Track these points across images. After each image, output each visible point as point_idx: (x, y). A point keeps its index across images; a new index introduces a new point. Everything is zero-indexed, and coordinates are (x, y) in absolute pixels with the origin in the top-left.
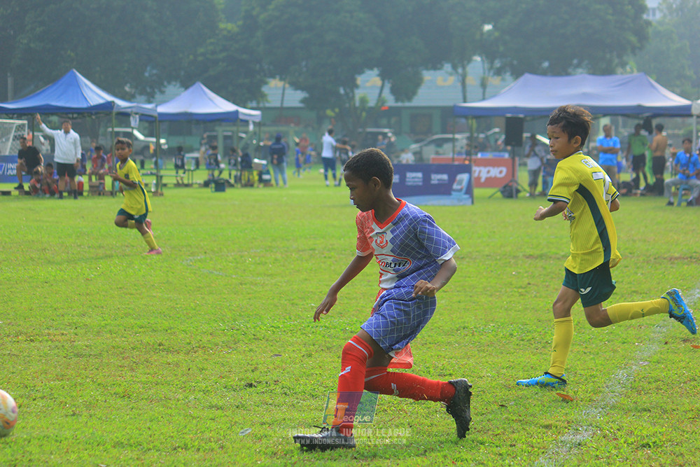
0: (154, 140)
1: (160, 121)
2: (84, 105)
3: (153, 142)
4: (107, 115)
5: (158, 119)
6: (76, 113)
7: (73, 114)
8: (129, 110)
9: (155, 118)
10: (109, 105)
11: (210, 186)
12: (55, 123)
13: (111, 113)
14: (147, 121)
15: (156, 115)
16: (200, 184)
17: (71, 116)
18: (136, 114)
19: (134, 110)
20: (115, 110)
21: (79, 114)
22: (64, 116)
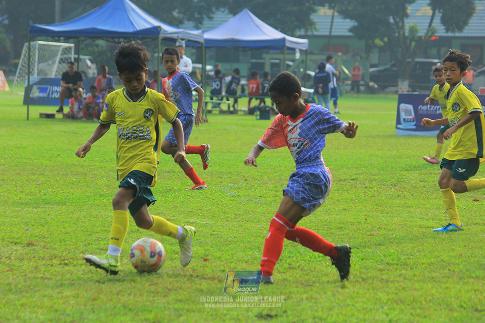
0: (200, 66)
1: (206, 47)
2: (131, 30)
3: (199, 68)
4: (153, 40)
5: (204, 45)
6: (122, 37)
7: (119, 38)
8: (175, 36)
9: (202, 44)
10: (156, 30)
11: (255, 113)
12: (102, 47)
13: (157, 38)
14: (193, 47)
15: (202, 41)
16: (244, 111)
17: (117, 40)
18: (183, 39)
19: (181, 36)
20: (161, 36)
21: (125, 38)
22: (111, 40)
